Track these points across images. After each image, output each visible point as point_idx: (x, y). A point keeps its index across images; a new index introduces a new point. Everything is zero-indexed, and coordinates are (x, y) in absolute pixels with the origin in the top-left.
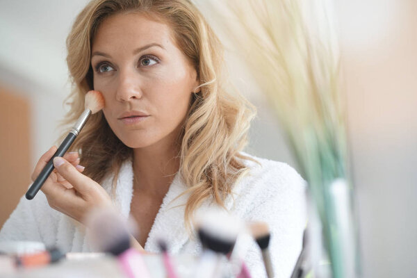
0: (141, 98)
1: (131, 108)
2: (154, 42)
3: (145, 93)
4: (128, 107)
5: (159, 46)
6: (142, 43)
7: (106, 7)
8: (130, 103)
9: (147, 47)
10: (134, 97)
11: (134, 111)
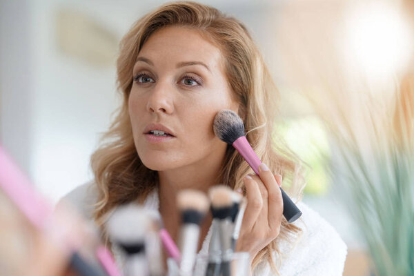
0: (172, 114)
1: (158, 121)
2: (201, 61)
3: (177, 110)
4: (156, 119)
5: (206, 66)
6: (189, 58)
7: (164, 17)
8: (158, 115)
9: (193, 63)
10: (164, 110)
11: (160, 125)
